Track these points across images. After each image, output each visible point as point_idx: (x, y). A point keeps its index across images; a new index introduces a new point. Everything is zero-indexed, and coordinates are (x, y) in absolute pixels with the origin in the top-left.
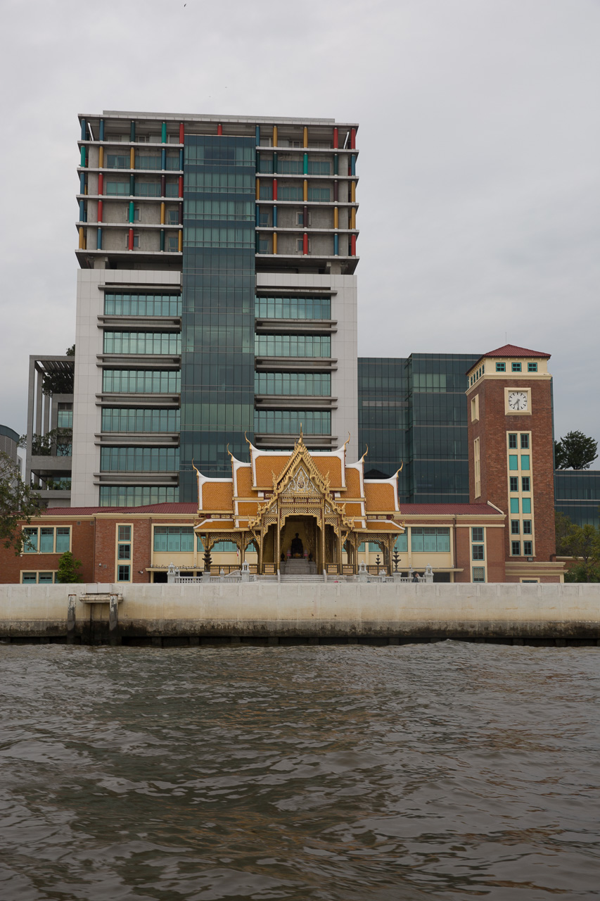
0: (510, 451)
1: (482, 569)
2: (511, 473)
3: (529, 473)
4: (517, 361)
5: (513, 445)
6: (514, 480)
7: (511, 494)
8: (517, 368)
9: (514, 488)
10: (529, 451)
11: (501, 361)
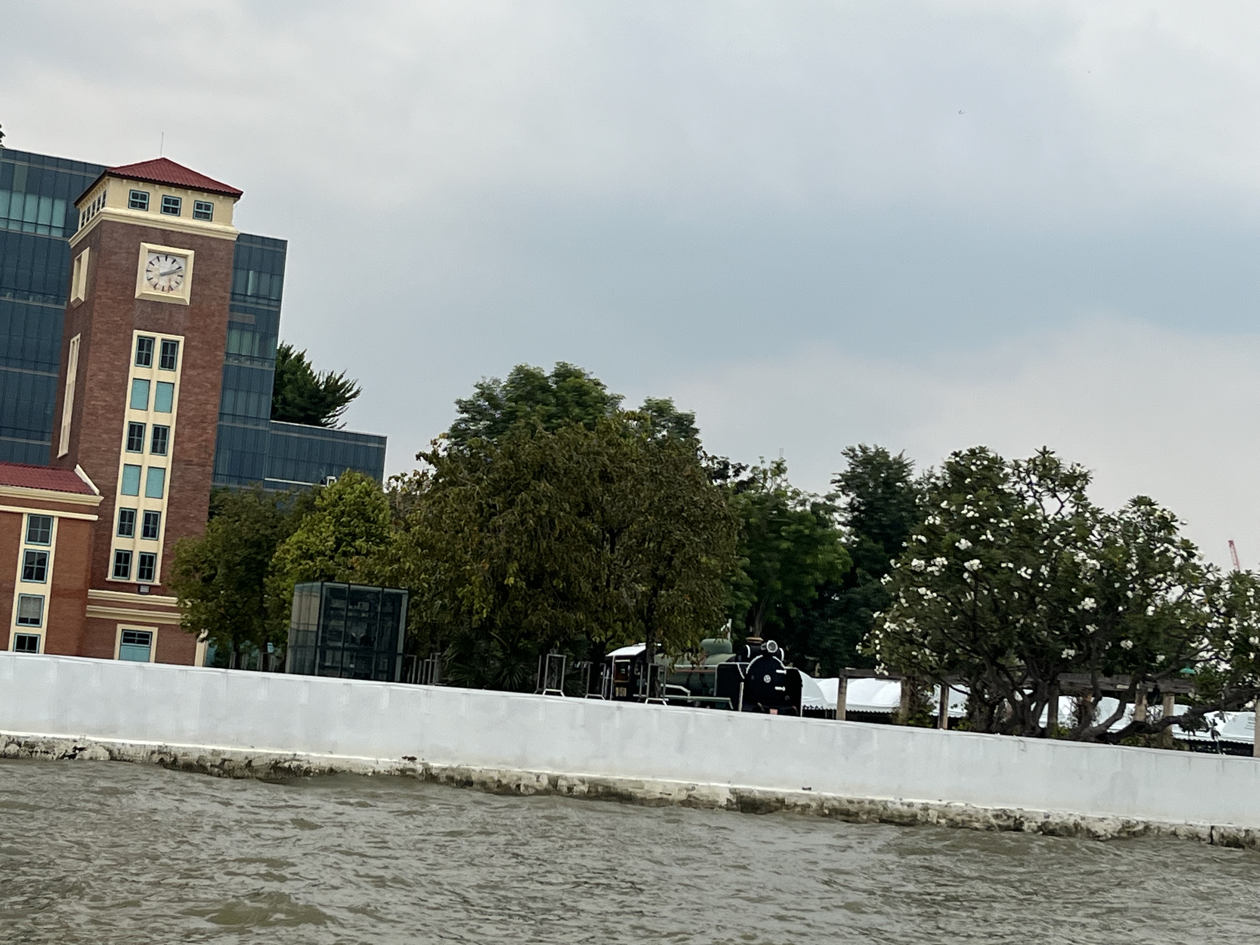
0: (136, 371)
1: (39, 599)
2: (132, 415)
3: (168, 420)
4: (174, 193)
5: (145, 360)
6: (137, 430)
7: (127, 457)
8: (171, 207)
9: (135, 445)
10: (173, 376)
11: (141, 188)
